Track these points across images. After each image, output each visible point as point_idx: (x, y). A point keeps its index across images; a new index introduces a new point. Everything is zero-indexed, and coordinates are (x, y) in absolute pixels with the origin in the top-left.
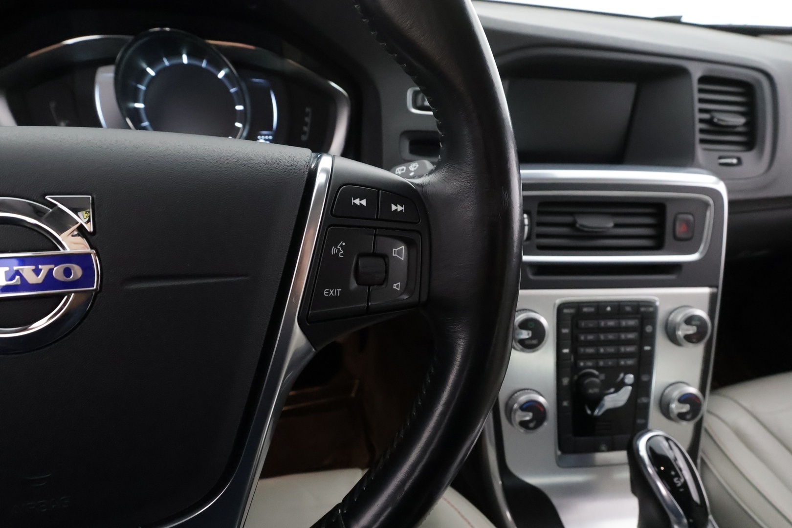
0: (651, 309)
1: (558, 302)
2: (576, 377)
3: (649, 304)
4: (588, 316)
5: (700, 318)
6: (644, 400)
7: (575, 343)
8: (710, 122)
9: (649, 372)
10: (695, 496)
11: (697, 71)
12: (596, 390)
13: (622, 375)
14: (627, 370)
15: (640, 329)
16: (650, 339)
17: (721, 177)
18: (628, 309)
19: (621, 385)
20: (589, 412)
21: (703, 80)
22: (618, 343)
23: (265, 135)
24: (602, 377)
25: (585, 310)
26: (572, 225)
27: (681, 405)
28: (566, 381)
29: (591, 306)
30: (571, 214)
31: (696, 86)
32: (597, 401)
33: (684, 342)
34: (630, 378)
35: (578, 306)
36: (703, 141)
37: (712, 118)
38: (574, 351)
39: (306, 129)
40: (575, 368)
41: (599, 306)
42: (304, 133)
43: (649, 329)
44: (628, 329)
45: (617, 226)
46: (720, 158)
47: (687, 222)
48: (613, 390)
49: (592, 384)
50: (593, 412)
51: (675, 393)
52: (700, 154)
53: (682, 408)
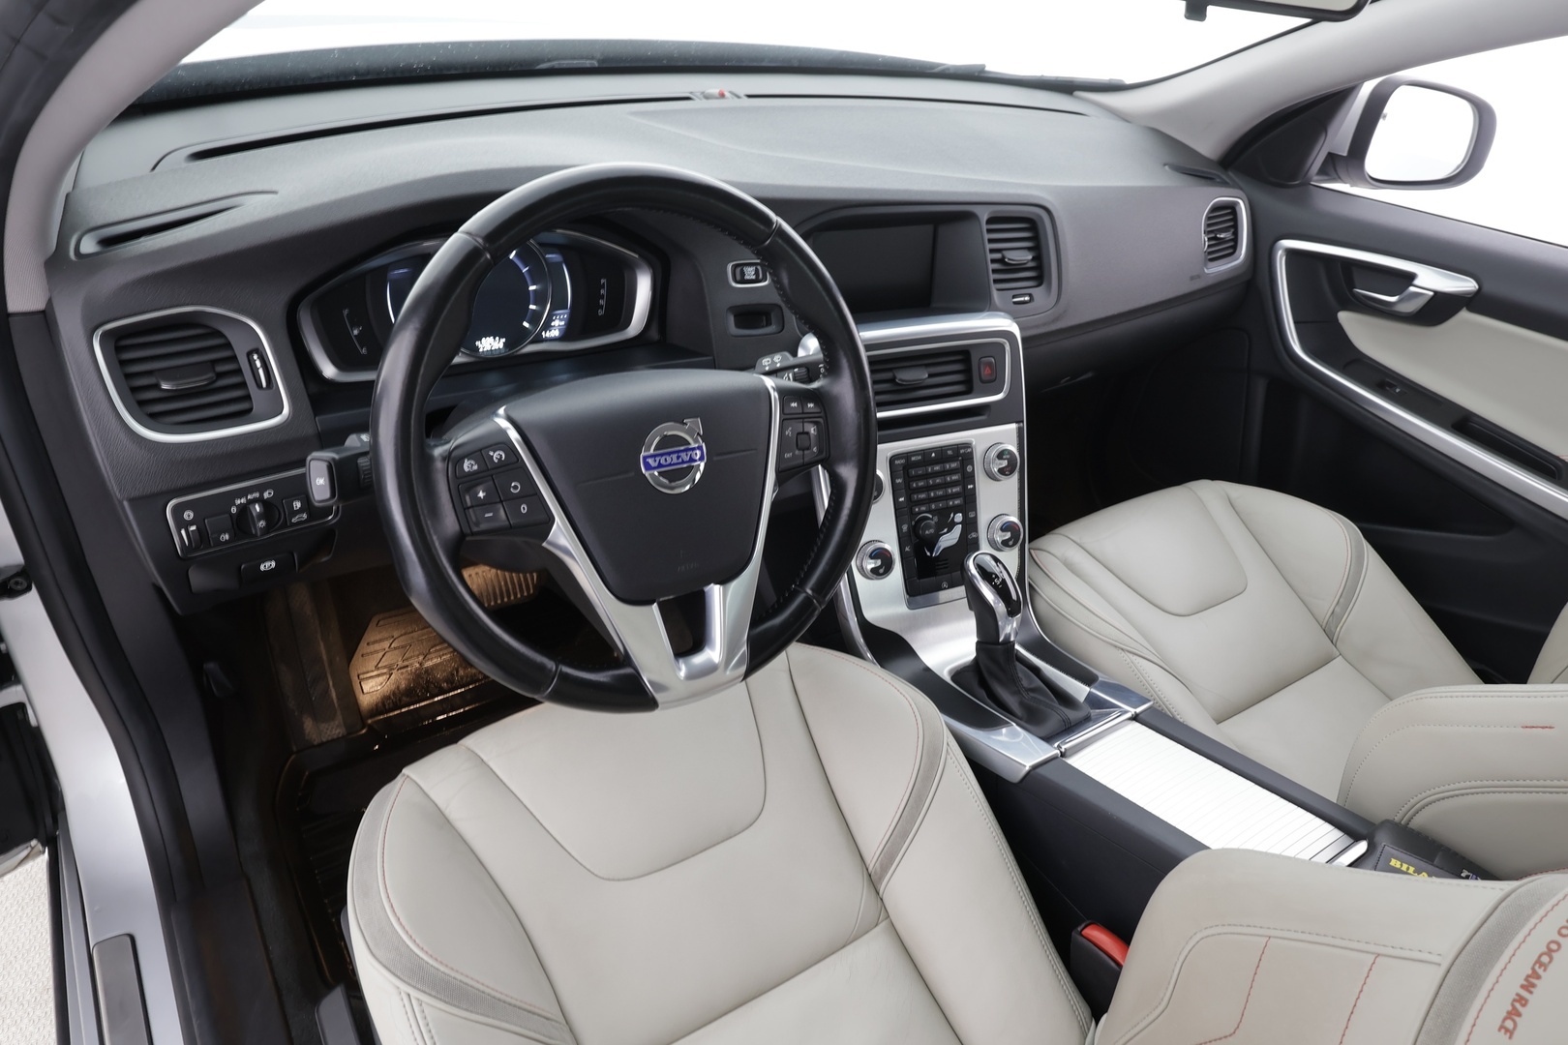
0: (969, 450)
1: (889, 455)
2: (913, 523)
3: (967, 445)
4: (917, 465)
5: (1010, 452)
6: (974, 535)
7: (910, 492)
8: (1002, 261)
9: (974, 508)
10: (1014, 597)
11: (984, 214)
12: (932, 531)
13: (952, 515)
14: (956, 509)
15: (962, 470)
16: (970, 478)
17: (1015, 317)
18: (950, 452)
19: (951, 526)
20: (928, 554)
21: (990, 221)
22: (946, 485)
23: (560, 315)
24: (936, 519)
25: (913, 459)
26: (892, 380)
27: (1004, 533)
28: (905, 528)
29: (918, 455)
30: (890, 370)
31: (985, 227)
32: (932, 543)
33: (1002, 477)
34: (959, 517)
35: (907, 455)
36: (996, 281)
37: (1004, 258)
38: (909, 499)
39: (602, 302)
40: (913, 514)
41: (924, 452)
42: (601, 307)
43: (969, 469)
44: (952, 472)
45: (930, 376)
46: (1014, 297)
47: (990, 364)
48: (946, 530)
49: (928, 527)
50: (931, 554)
51: (998, 524)
52: (995, 295)
53: (1004, 536)
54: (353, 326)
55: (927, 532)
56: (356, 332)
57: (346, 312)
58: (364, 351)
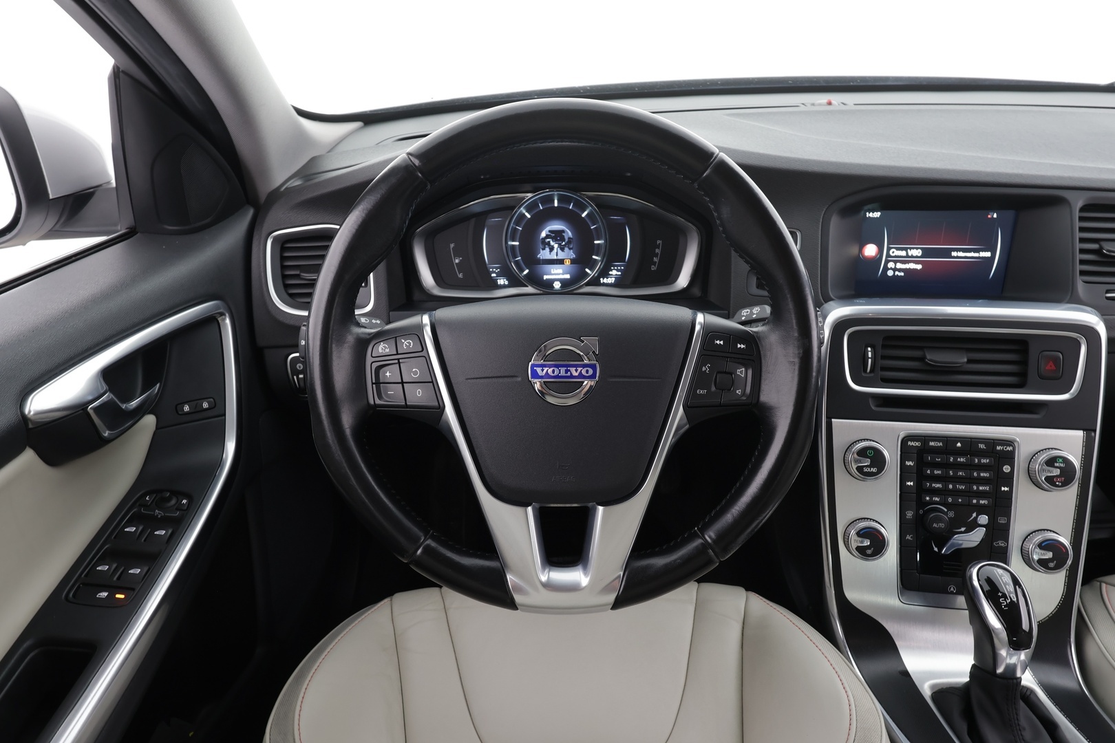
0: (1010, 449)
1: (902, 435)
2: (921, 512)
3: (1009, 442)
4: (935, 451)
5: (1065, 460)
6: (1001, 544)
7: (921, 478)
8: (1098, 252)
9: (1008, 514)
11: (1078, 201)
12: (942, 525)
13: (974, 515)
14: (981, 510)
15: (995, 468)
16: (1009, 479)
17: (1103, 313)
18: (982, 446)
19: (973, 526)
20: (936, 549)
21: (1086, 208)
22: (970, 480)
23: (617, 266)
24: (951, 514)
25: (932, 444)
26: (922, 359)
27: (1043, 552)
28: (909, 514)
29: (939, 441)
30: (921, 348)
31: (1077, 214)
32: (943, 539)
33: (1046, 485)
34: (984, 519)
35: (924, 439)
36: (1082, 273)
37: (1101, 248)
38: (919, 484)
39: (655, 259)
40: (921, 504)
41: (948, 440)
42: (654, 263)
43: (1007, 469)
44: (982, 468)
45: (969, 361)
46: (1108, 292)
47: (1056, 360)
48: (963, 529)
49: (939, 520)
50: (940, 550)
51: (1038, 538)
52: (1081, 287)
53: (1044, 554)
54: (456, 256)
55: (935, 525)
56: (457, 261)
57: (452, 246)
58: (460, 276)
